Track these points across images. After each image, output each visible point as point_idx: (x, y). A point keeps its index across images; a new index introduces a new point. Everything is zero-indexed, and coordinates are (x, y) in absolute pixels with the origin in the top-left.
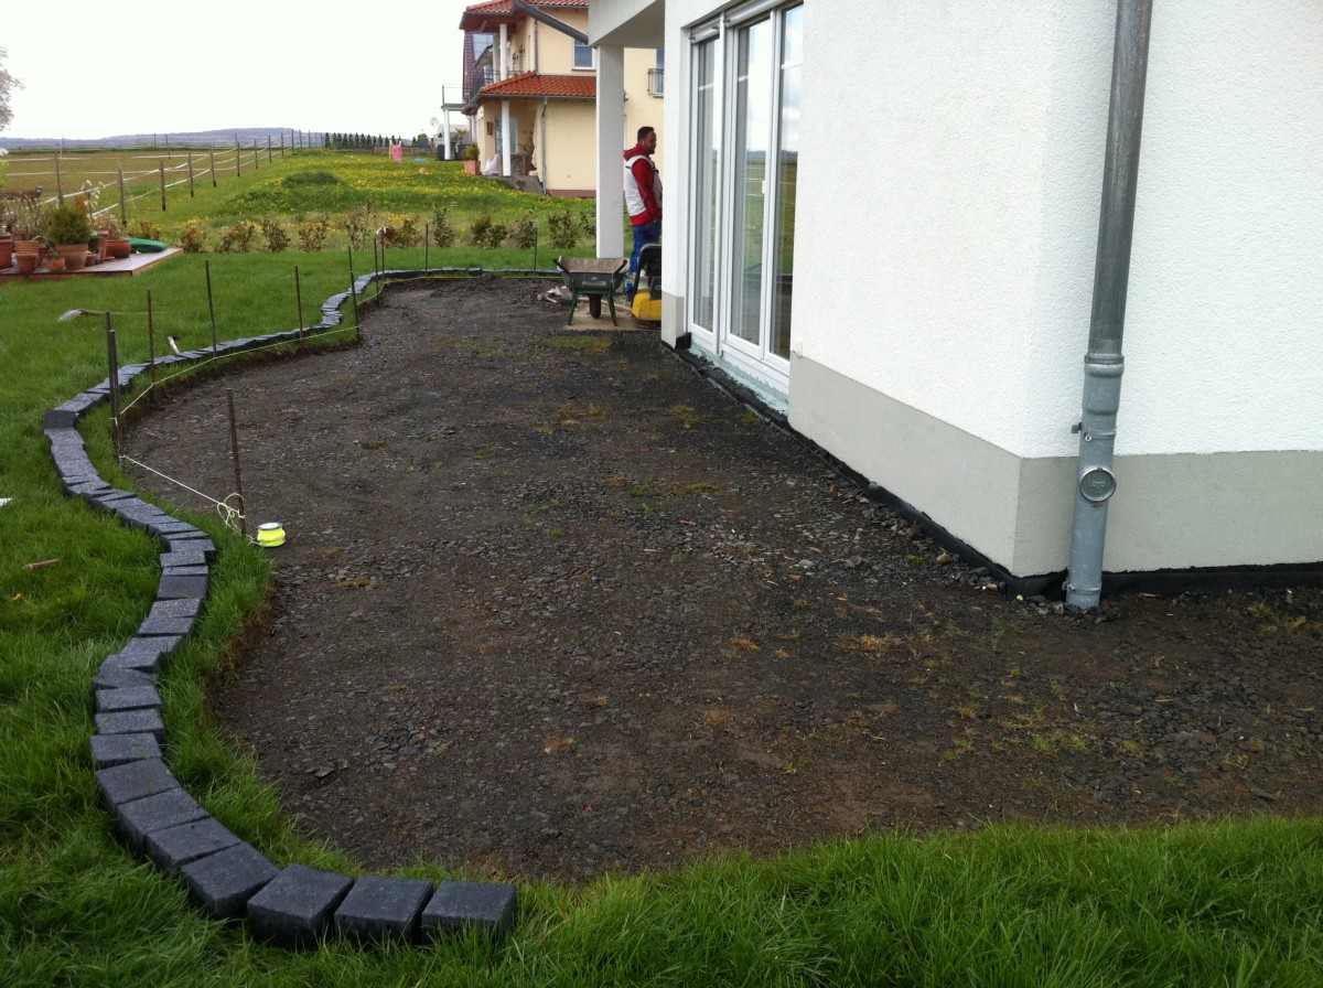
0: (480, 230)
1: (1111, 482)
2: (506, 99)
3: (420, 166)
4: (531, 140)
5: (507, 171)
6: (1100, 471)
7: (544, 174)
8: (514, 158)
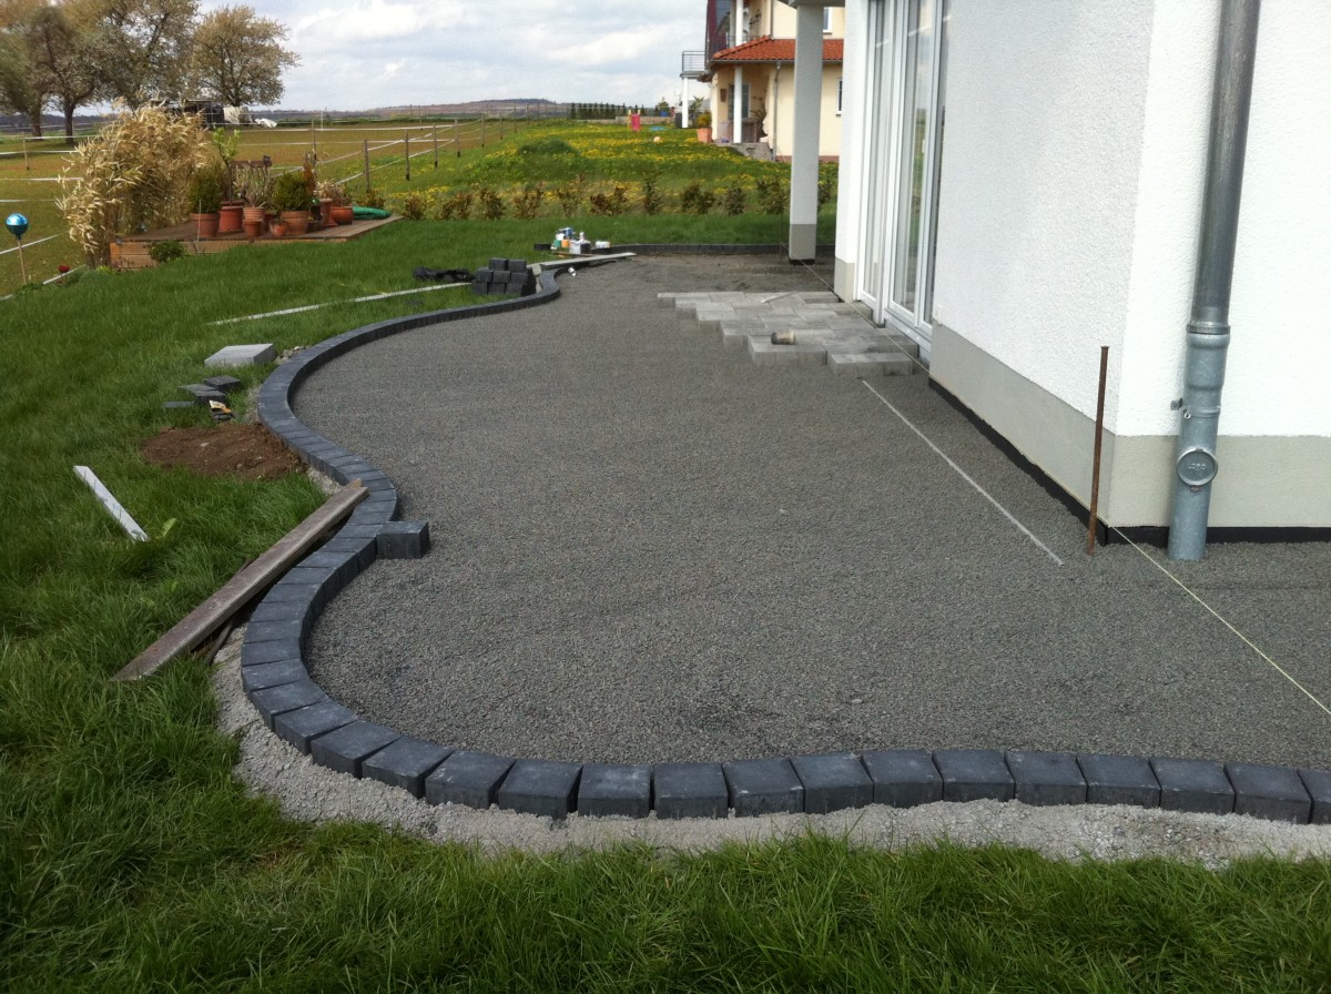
0: (690, 196)
1: (1212, 466)
2: (739, 64)
3: (657, 135)
4: (763, 106)
5: (737, 138)
6: (1199, 453)
7: (775, 140)
8: (745, 125)
